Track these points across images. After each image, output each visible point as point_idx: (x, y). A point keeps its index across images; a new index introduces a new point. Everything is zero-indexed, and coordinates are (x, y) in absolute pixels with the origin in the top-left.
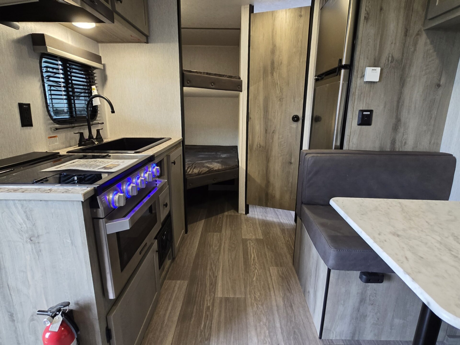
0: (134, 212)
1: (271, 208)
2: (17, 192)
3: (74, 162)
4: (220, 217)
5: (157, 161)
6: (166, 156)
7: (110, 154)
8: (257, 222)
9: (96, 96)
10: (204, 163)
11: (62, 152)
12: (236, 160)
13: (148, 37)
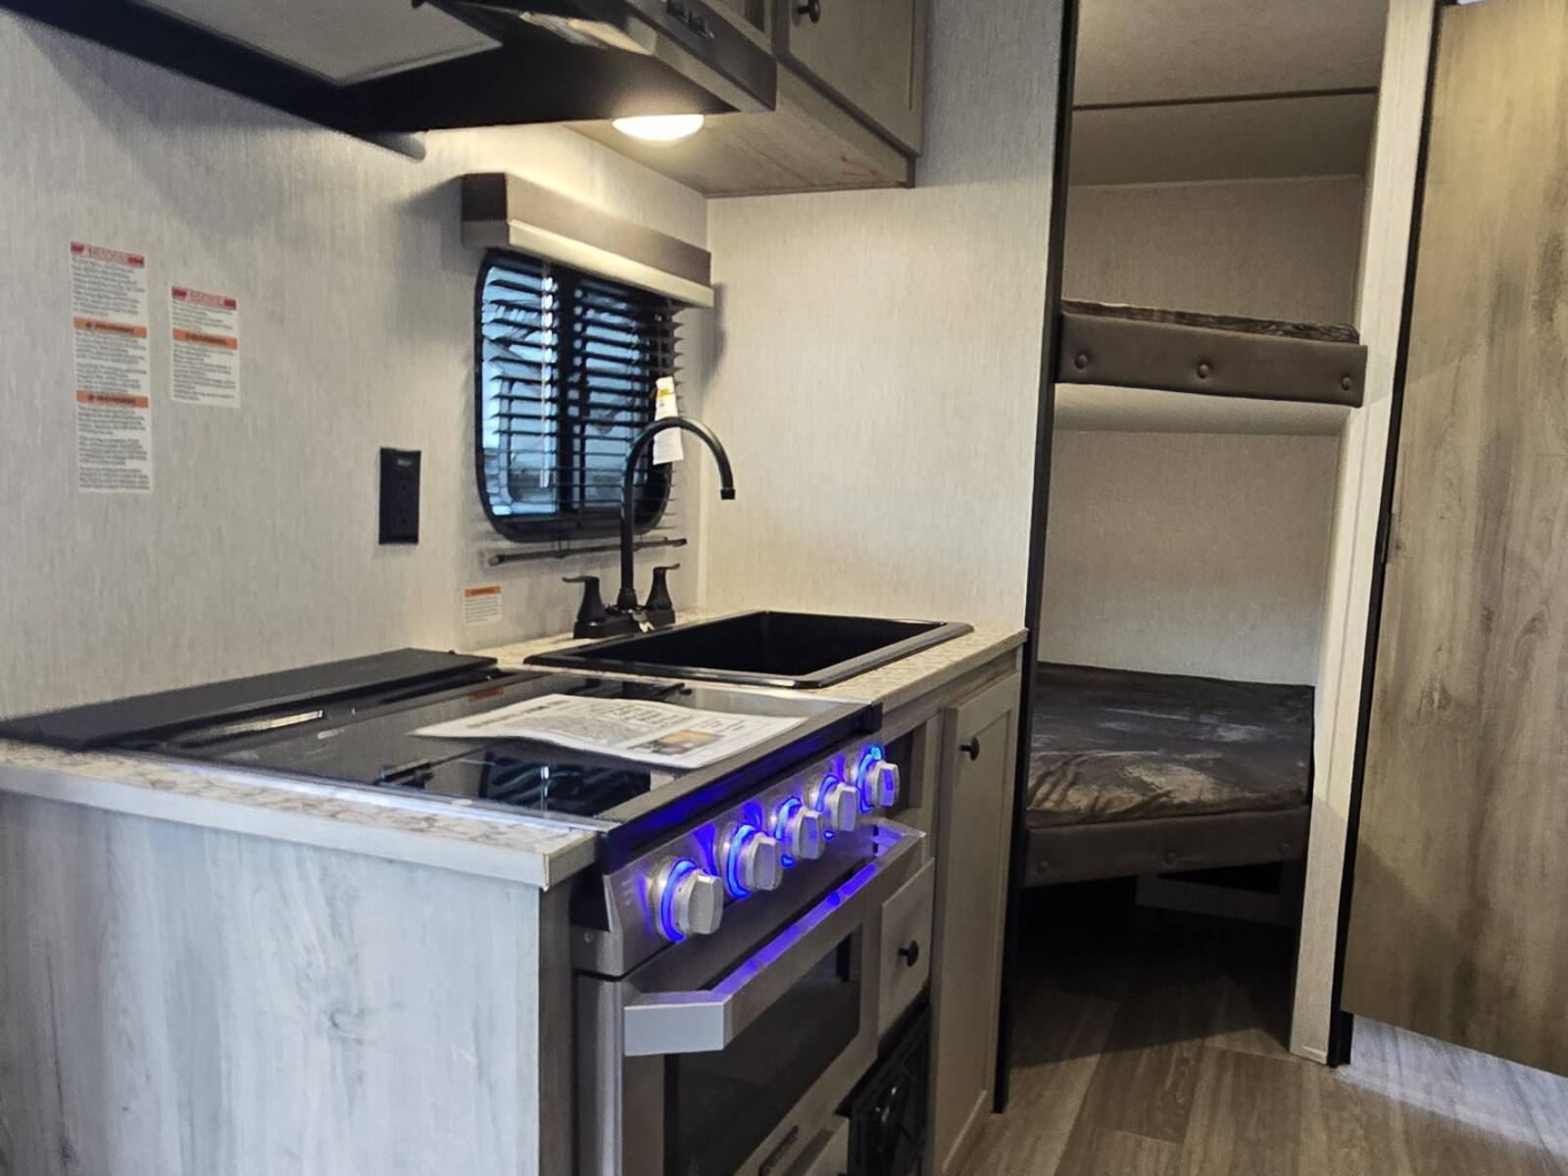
0: (753, 966)
1: (1490, 1057)
2: (314, 811)
3: (541, 708)
4: (1185, 1055)
5: (889, 733)
6: (939, 711)
7: (688, 684)
8: (1397, 1124)
9: (668, 423)
10: (1122, 764)
11: (509, 659)
12: (1301, 764)
13: (918, 160)
